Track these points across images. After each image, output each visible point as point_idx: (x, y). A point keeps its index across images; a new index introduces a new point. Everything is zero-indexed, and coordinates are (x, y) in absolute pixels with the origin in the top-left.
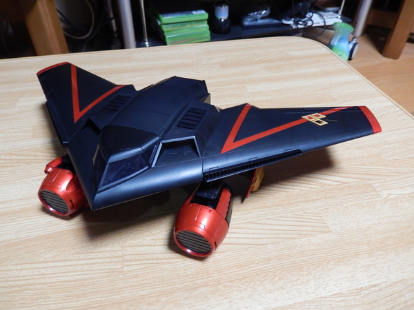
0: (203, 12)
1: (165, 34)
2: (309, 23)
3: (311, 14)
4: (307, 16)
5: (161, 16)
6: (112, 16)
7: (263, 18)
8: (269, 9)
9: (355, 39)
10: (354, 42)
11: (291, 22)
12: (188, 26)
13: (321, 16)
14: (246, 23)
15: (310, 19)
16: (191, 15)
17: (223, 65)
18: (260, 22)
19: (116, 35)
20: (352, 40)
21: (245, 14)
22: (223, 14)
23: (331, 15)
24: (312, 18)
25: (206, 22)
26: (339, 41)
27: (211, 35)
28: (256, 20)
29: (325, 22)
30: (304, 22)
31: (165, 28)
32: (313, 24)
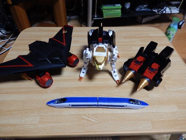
0: (120, 5)
1: (103, 13)
2: (164, 12)
3: (166, 7)
4: (164, 8)
5: (103, 6)
6: (82, 2)
7: (144, 8)
8: (147, 4)
9: (184, 20)
10: (183, 21)
11: (156, 11)
12: (113, 10)
13: (170, 9)
14: (137, 10)
15: (165, 10)
16: (115, 6)
17: (126, 37)
18: (143, 9)
19: (83, 9)
20: (183, 20)
21: (137, 6)
22: (128, 6)
23: (175, 9)
24: (166, 10)
25: (120, 9)
26: (173, 25)
27: (122, 14)
28: (141, 9)
29: (171, 12)
30: (162, 11)
31: (104, 11)
32: (166, 12)
